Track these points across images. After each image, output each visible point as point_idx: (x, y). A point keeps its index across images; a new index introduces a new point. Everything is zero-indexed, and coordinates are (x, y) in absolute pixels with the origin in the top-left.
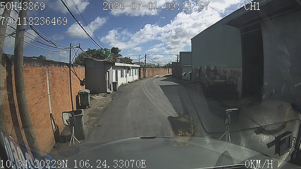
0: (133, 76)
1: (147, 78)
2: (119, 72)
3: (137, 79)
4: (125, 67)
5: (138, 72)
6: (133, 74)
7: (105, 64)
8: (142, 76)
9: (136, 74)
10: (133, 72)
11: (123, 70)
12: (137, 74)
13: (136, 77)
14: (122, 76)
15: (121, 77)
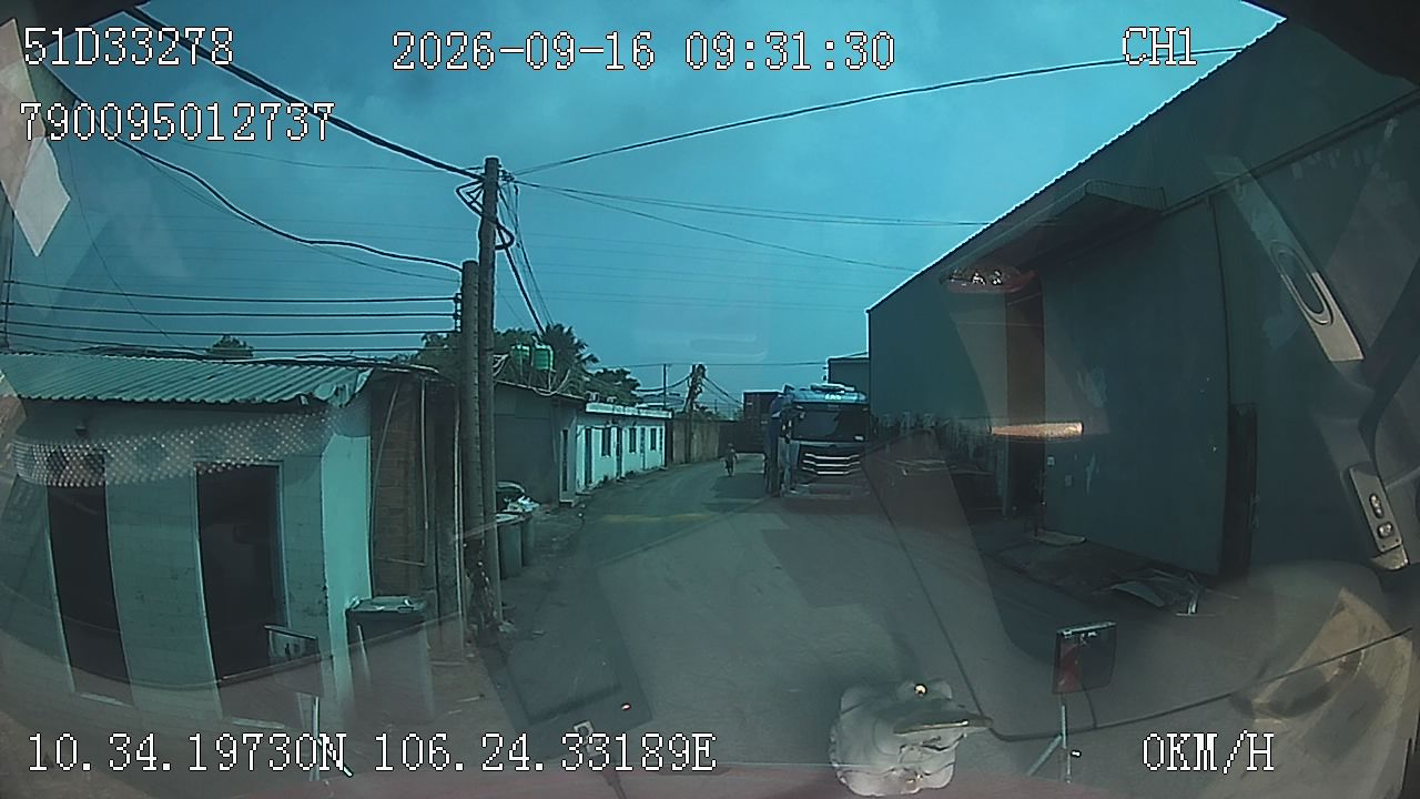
0: (642, 451)
1: (700, 461)
2: (597, 435)
3: (659, 465)
4: (615, 418)
5: (661, 438)
6: (642, 445)
7: (556, 406)
8: (678, 454)
9: (653, 448)
10: (643, 439)
11: (610, 429)
12: (658, 446)
13: (656, 458)
14: (606, 450)
15: (603, 455)
